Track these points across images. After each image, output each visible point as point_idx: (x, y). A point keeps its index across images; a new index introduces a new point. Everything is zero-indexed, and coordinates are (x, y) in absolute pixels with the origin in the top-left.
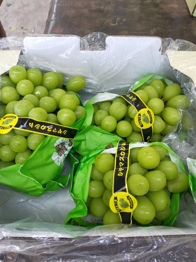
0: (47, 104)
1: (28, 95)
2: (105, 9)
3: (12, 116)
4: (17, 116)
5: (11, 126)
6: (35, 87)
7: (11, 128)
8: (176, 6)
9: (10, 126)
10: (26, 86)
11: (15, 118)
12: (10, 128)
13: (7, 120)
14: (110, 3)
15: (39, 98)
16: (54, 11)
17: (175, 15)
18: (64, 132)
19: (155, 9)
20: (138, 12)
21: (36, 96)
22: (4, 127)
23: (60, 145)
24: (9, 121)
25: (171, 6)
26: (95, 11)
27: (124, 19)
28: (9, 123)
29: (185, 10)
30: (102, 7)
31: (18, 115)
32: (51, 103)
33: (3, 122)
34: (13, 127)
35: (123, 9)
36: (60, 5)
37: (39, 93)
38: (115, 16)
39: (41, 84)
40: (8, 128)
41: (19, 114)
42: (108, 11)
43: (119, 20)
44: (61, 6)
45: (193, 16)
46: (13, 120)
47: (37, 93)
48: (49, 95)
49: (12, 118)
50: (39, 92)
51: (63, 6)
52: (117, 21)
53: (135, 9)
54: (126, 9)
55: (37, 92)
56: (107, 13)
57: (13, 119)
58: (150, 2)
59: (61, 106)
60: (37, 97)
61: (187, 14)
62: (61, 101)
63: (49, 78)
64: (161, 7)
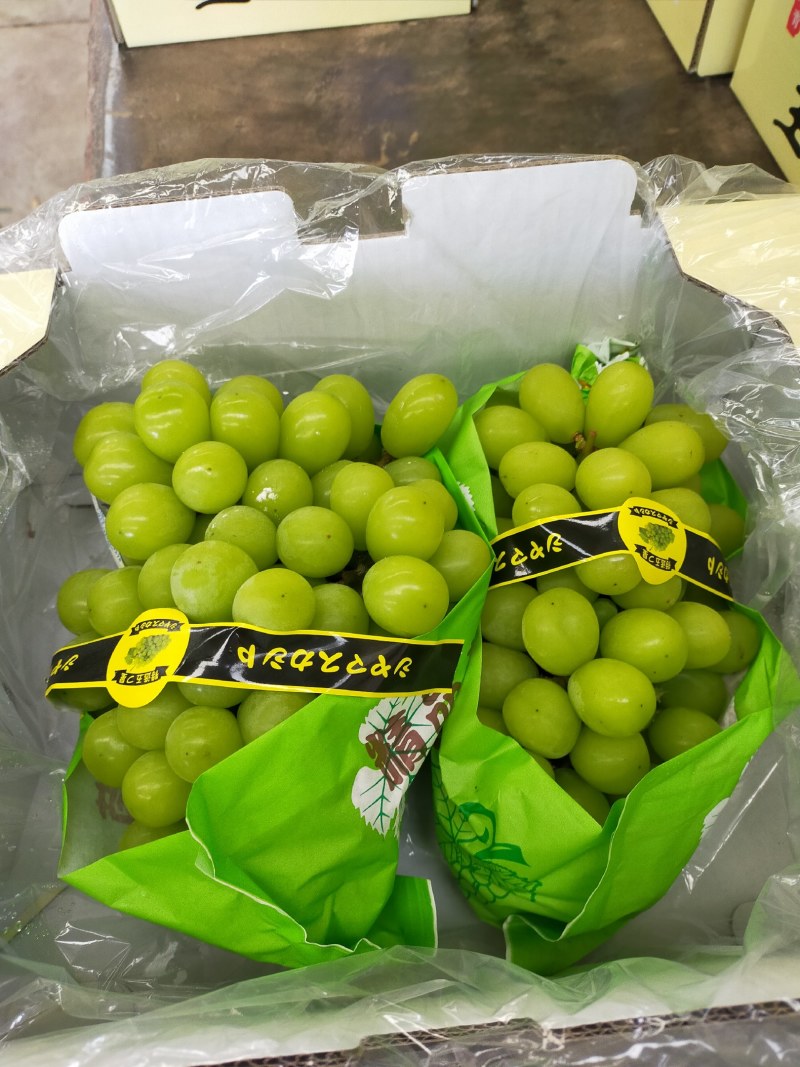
0: (309, 543)
1: (225, 515)
2: (323, 100)
3: (166, 621)
4: (185, 620)
5: (161, 671)
6: (251, 469)
7: (164, 681)
8: (617, 43)
9: (157, 668)
10: (209, 473)
11: (177, 626)
12: (159, 678)
13: (146, 643)
14: (339, 73)
15: (275, 517)
16: (109, 147)
17: (620, 81)
18: (401, 669)
19: (534, 71)
20: (465, 92)
21: (261, 510)
22: (135, 675)
23: (385, 731)
24: (153, 647)
25: (595, 44)
26: (284, 117)
27: (411, 134)
28: (154, 655)
29: (657, 56)
30: (310, 97)
31: (186, 611)
32: (329, 537)
33: (131, 651)
34: (171, 676)
35: (399, 90)
36: (126, 115)
37: (272, 496)
38: (370, 127)
39: (278, 453)
40: (151, 682)
41: (194, 611)
42: (338, 106)
43: (389, 139)
44: (132, 119)
45: (695, 74)
46: (167, 637)
47: (261, 497)
48: (317, 500)
49: (164, 631)
50: (269, 489)
51: (141, 116)
52: (383, 148)
53: (450, 83)
54: (411, 87)
55: (261, 491)
56: (337, 117)
57: (170, 633)
58: (506, 44)
59: (374, 543)
60: (265, 513)
61: (672, 68)
62: (370, 519)
63: (309, 418)
64: (555, 55)
